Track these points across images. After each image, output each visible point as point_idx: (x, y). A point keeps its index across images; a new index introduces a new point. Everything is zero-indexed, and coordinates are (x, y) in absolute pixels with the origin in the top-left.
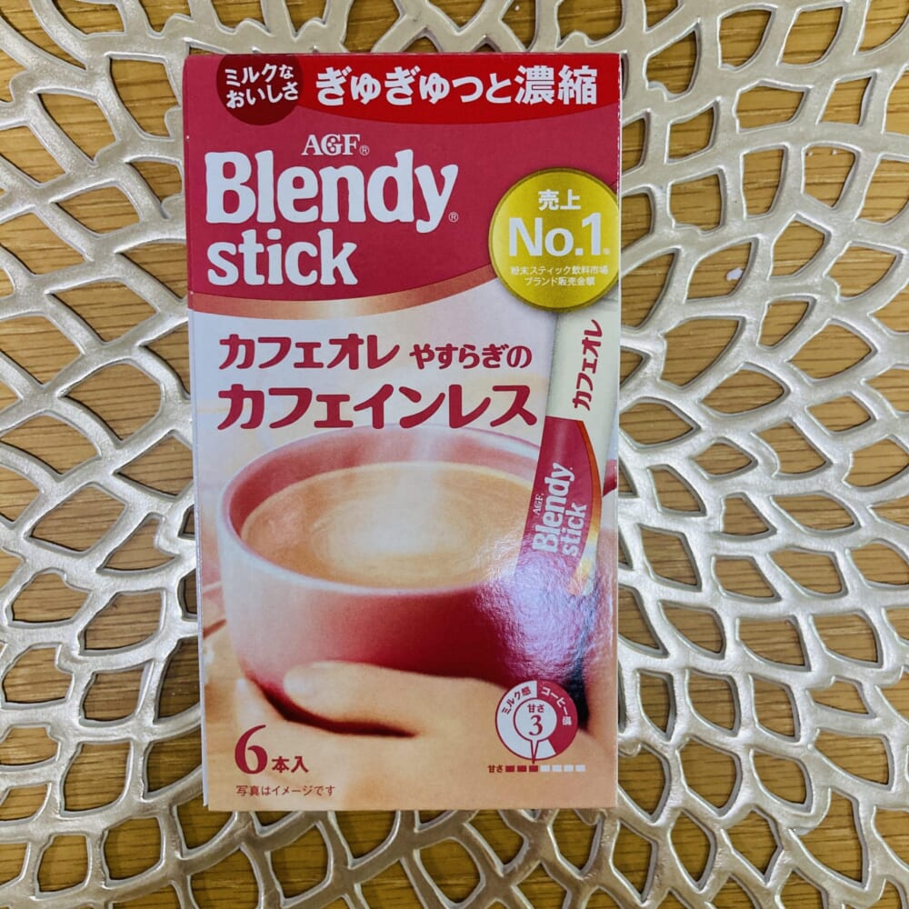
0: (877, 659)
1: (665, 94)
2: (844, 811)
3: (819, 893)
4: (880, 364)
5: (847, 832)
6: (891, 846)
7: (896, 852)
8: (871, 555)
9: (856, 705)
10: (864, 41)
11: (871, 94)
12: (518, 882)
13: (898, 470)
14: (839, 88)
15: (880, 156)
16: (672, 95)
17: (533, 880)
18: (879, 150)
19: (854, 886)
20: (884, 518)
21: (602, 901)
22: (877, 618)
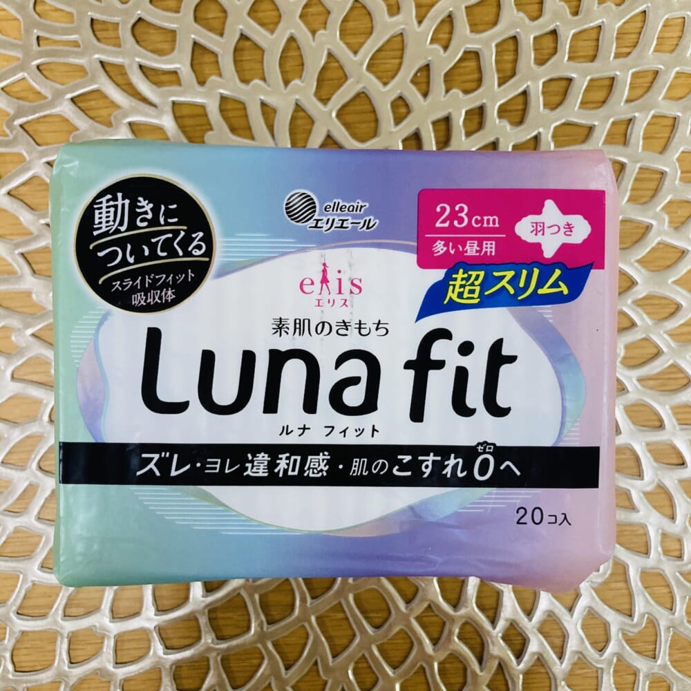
0: (640, 475)
1: (508, 127)
2: (621, 571)
3: (605, 624)
4: (640, 291)
5: (622, 585)
6: (650, 594)
7: (653, 598)
8: (636, 408)
9: (627, 503)
10: (628, 96)
11: (632, 128)
12: (415, 616)
13: (652, 356)
14: (613, 123)
15: (639, 165)
16: (514, 127)
17: (425, 614)
18: (638, 162)
19: (627, 620)
20: (643, 386)
21: (468, 628)
22: (639, 449)
